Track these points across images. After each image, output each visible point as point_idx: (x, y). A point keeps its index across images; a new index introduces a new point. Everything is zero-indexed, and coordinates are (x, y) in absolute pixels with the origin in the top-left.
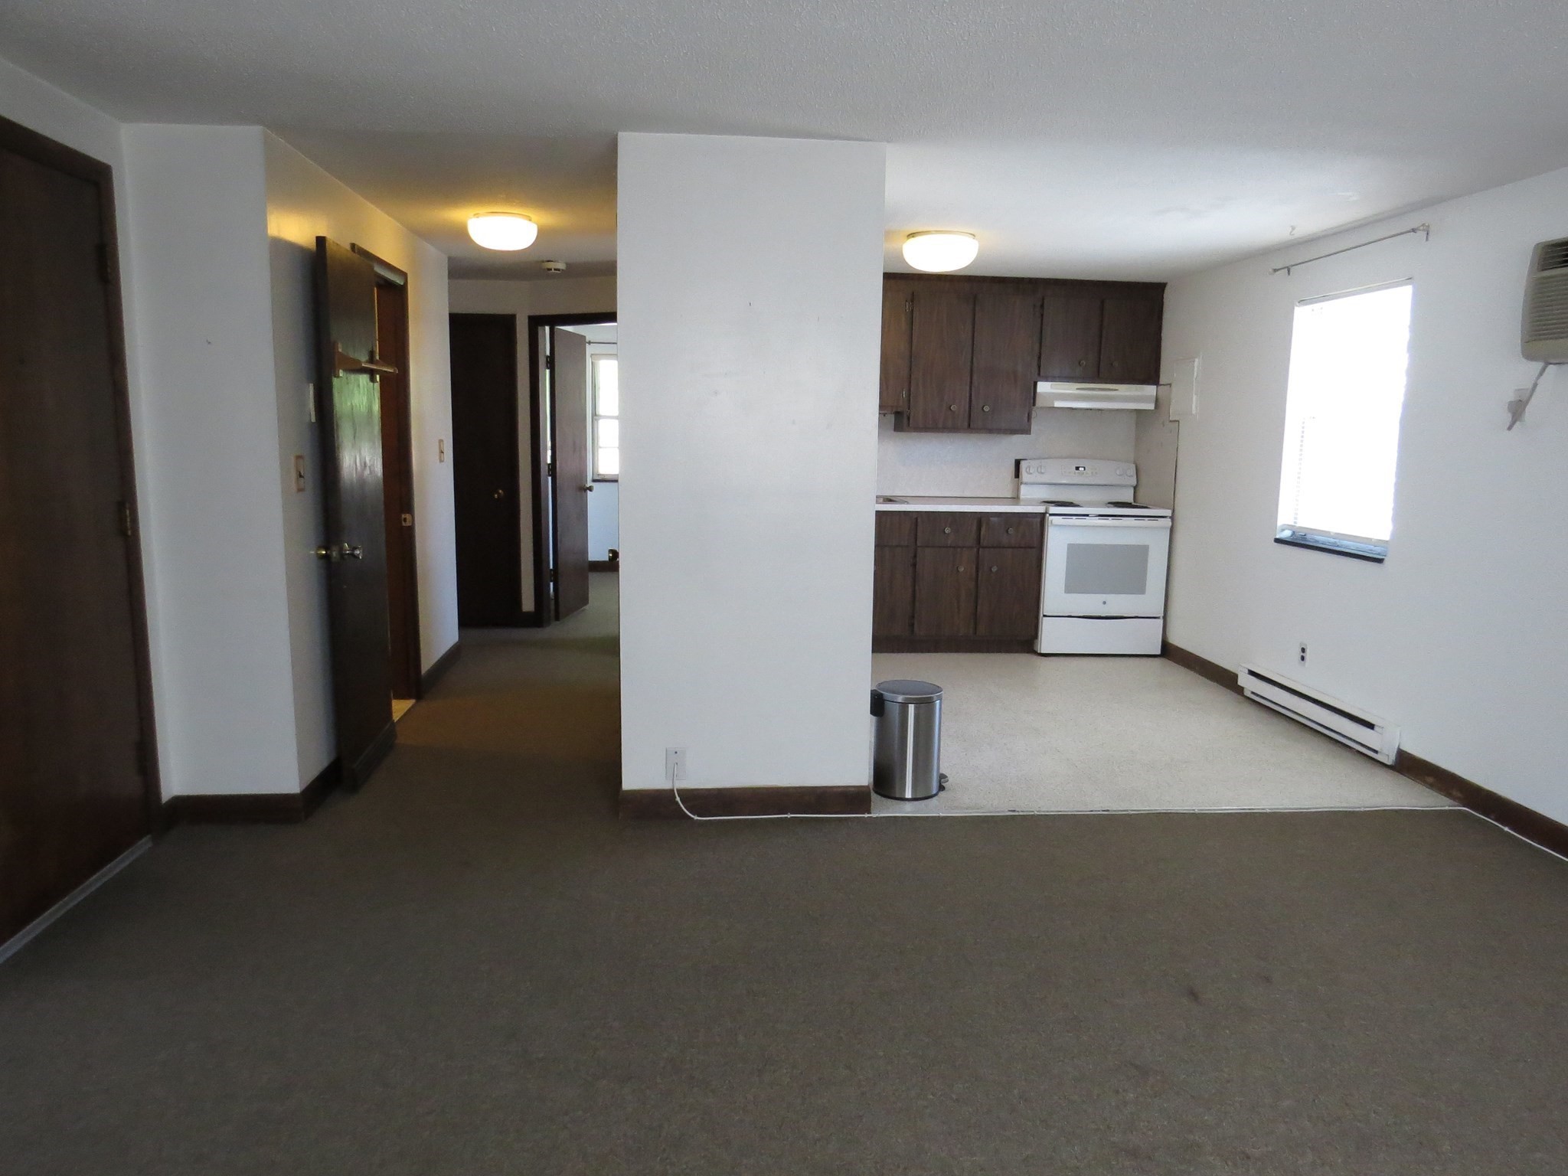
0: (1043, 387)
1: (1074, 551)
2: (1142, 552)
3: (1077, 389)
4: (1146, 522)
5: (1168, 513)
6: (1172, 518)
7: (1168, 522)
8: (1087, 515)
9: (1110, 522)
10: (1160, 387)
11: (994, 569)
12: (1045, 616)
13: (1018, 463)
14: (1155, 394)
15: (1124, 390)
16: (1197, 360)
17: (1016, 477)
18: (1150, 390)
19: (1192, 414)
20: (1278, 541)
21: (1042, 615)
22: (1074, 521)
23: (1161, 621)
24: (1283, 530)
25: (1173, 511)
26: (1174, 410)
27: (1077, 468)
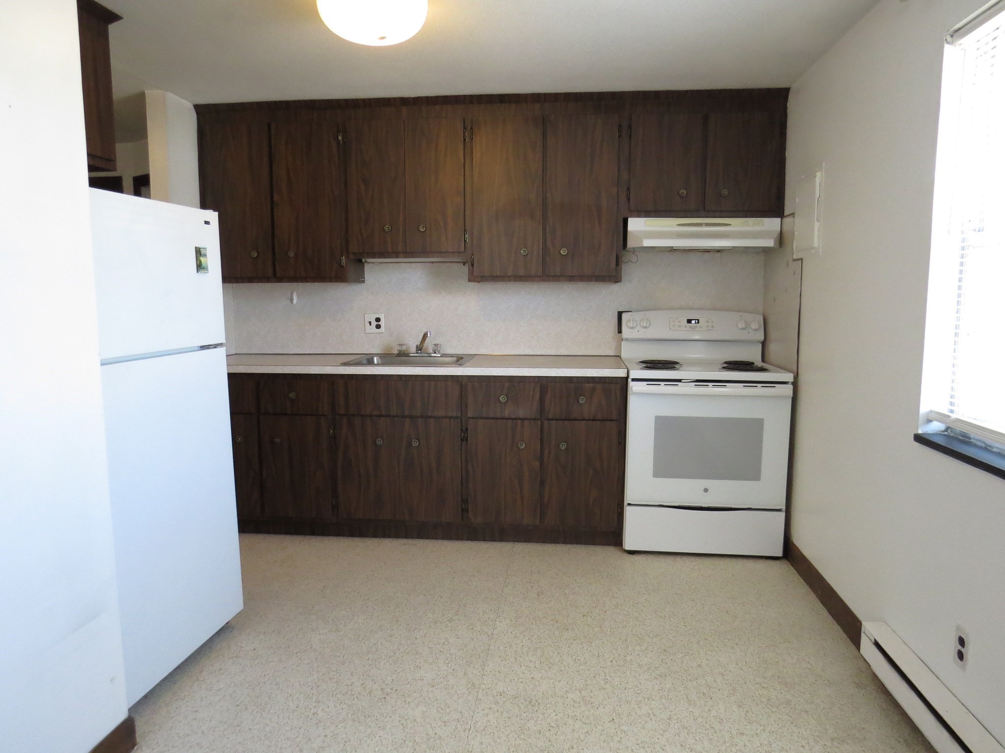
0: (635, 224)
1: (663, 425)
2: (755, 427)
3: (679, 225)
4: (759, 390)
5: (789, 377)
6: (795, 384)
7: (788, 390)
8: (680, 381)
9: (711, 389)
10: (786, 220)
11: (563, 447)
12: (629, 504)
13: (620, 314)
14: (780, 229)
15: (737, 224)
16: (818, 174)
17: (619, 333)
18: (772, 224)
19: (813, 248)
20: (920, 439)
21: (625, 504)
22: (662, 388)
23: (782, 515)
24: (929, 421)
25: (796, 377)
26: (797, 246)
27: (689, 321)
